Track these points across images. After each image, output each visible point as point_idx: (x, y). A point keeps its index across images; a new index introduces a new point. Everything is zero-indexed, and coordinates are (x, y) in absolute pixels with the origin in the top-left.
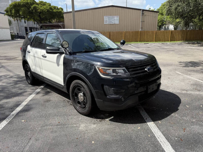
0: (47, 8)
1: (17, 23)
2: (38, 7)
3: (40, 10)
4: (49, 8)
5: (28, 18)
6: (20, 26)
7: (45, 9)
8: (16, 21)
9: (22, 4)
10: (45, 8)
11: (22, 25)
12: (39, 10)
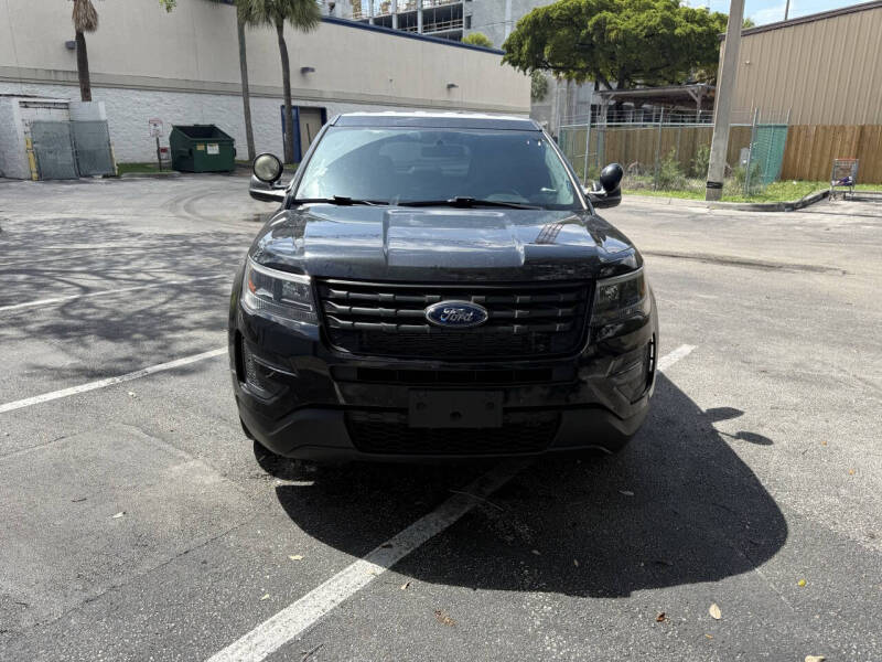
0: (649, 21)
1: (565, 89)
2: (610, 23)
3: (617, 35)
4: (658, 19)
5: (582, 69)
6: (574, 104)
7: (640, 28)
8: (565, 82)
9: (555, 15)
10: (641, 24)
11: (582, 98)
12: (613, 35)
